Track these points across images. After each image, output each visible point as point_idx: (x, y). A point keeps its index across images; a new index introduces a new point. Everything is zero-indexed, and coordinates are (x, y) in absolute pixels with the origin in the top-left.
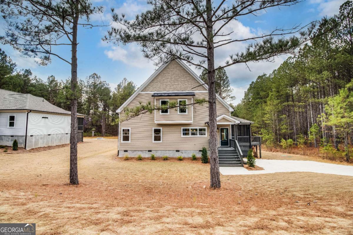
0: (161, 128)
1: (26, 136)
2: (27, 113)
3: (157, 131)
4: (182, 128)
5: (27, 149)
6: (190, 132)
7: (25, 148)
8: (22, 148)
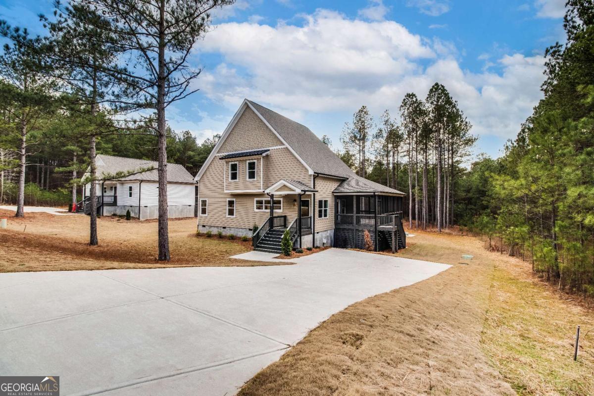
0: (234, 199)
1: (139, 206)
2: (139, 183)
3: (231, 203)
4: (256, 199)
5: (141, 219)
6: (264, 205)
7: (139, 219)
8: (137, 218)
